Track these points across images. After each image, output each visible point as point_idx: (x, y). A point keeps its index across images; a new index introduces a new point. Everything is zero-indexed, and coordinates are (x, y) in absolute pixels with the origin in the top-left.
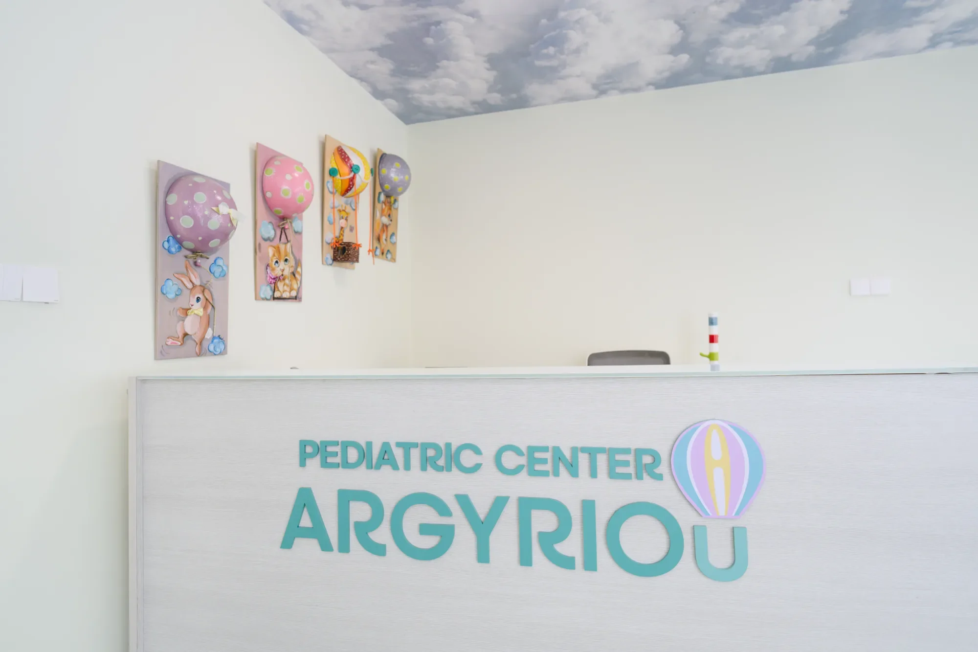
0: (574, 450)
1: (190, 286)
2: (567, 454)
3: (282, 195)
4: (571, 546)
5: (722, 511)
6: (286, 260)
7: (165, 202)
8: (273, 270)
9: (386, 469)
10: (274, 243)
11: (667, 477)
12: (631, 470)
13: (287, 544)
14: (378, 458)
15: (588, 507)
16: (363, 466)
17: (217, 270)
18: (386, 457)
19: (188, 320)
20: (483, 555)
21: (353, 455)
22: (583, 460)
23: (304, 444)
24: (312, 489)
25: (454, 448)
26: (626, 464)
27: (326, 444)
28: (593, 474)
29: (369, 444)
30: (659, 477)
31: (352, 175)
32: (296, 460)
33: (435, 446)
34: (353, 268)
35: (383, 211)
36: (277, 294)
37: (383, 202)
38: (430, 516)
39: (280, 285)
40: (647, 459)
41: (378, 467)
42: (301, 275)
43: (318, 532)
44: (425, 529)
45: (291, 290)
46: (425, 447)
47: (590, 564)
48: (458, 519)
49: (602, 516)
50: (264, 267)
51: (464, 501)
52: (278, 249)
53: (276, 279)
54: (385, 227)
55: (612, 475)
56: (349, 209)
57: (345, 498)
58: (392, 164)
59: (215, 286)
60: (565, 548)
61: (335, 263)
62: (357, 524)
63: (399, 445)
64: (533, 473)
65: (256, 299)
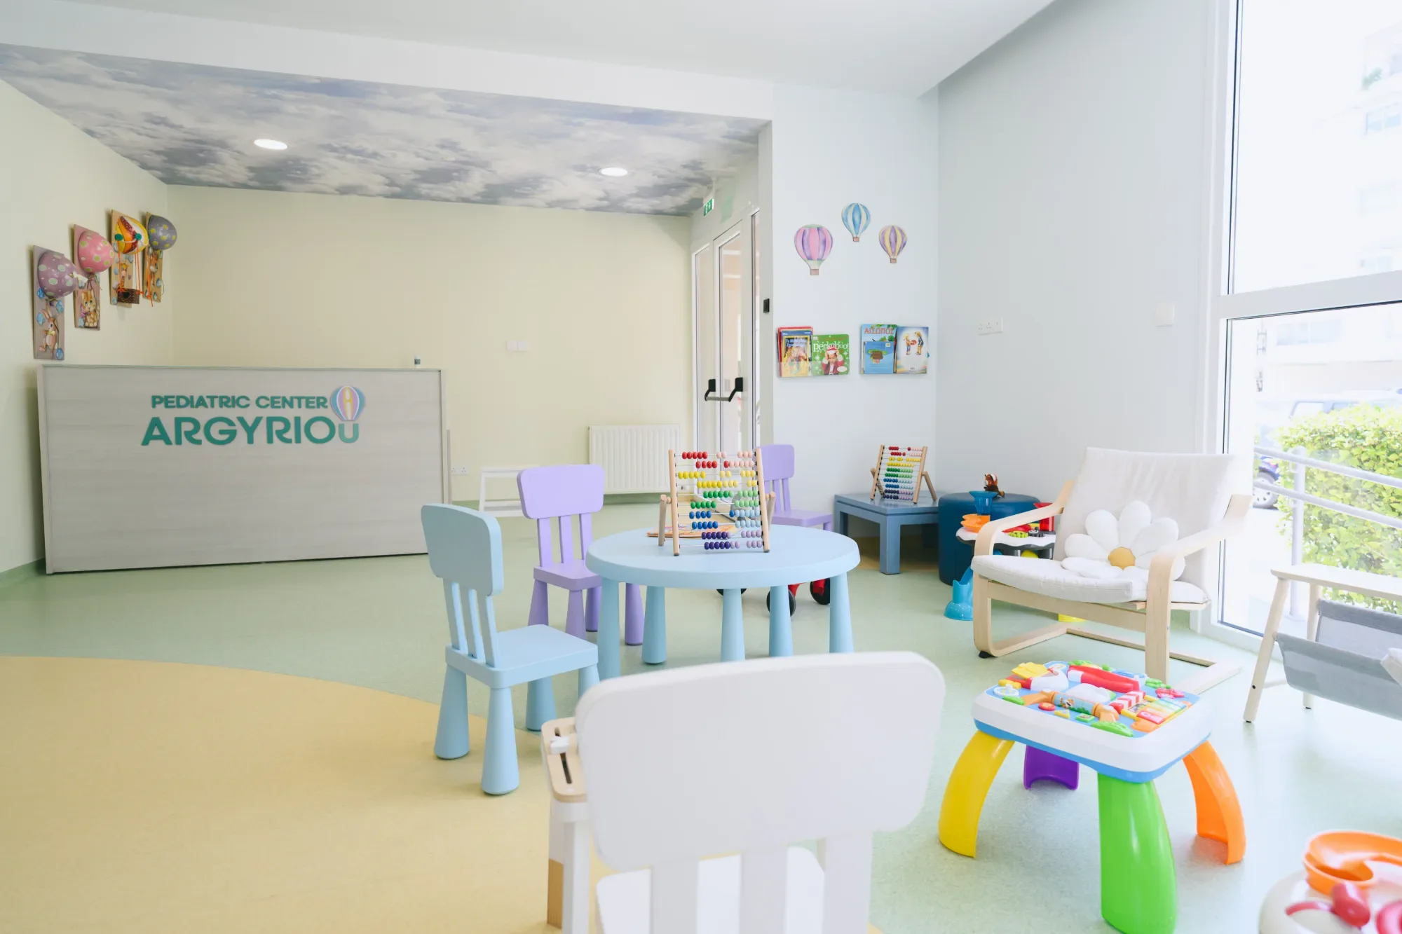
0: (292, 398)
1: (48, 317)
2: (288, 399)
3: (94, 260)
4: (290, 434)
5: (349, 418)
6: (91, 301)
7: (38, 269)
8: (84, 308)
9: (201, 408)
10: (85, 290)
11: (329, 407)
12: (315, 405)
13: (145, 442)
14: (197, 403)
15: (297, 420)
16: (189, 406)
17: (59, 309)
18: (201, 402)
19: (48, 337)
20: (250, 441)
21: (183, 402)
22: (296, 401)
23: (154, 398)
24: (161, 419)
25: (236, 398)
26: (313, 402)
27: (167, 397)
28: (300, 407)
29: (192, 397)
30: (326, 407)
31: (134, 241)
32: (150, 405)
33: (226, 397)
34: (130, 307)
35: (151, 261)
36: (87, 324)
37: (152, 255)
38: (225, 426)
39: (88, 318)
40: (322, 401)
41: (197, 407)
42: (99, 312)
43: (164, 437)
44: (222, 432)
45: (94, 321)
46: (221, 398)
47: (298, 440)
48: (238, 427)
49: (303, 423)
50: (79, 306)
51: (241, 420)
52: (86, 294)
53: (87, 314)
54: (153, 274)
55: (308, 406)
56: (127, 263)
57: (179, 421)
58: (161, 226)
59: (59, 319)
60: (287, 435)
61: (119, 303)
62: (186, 433)
63: (208, 397)
64: (273, 407)
65: (76, 326)
